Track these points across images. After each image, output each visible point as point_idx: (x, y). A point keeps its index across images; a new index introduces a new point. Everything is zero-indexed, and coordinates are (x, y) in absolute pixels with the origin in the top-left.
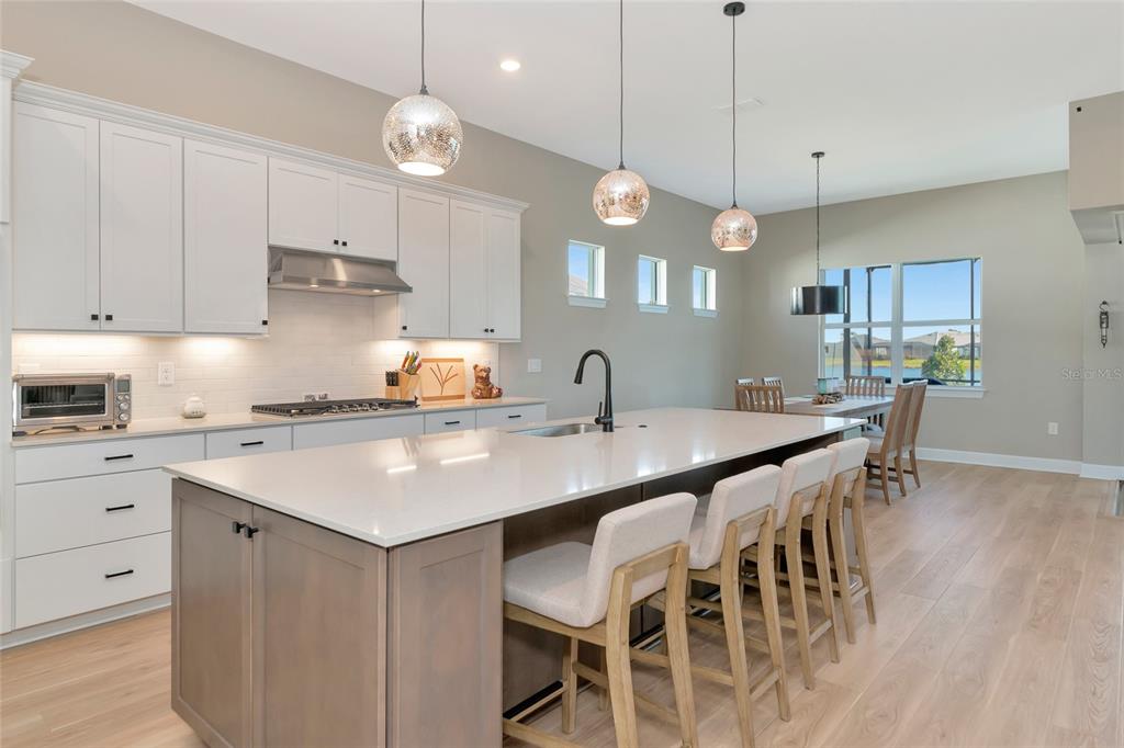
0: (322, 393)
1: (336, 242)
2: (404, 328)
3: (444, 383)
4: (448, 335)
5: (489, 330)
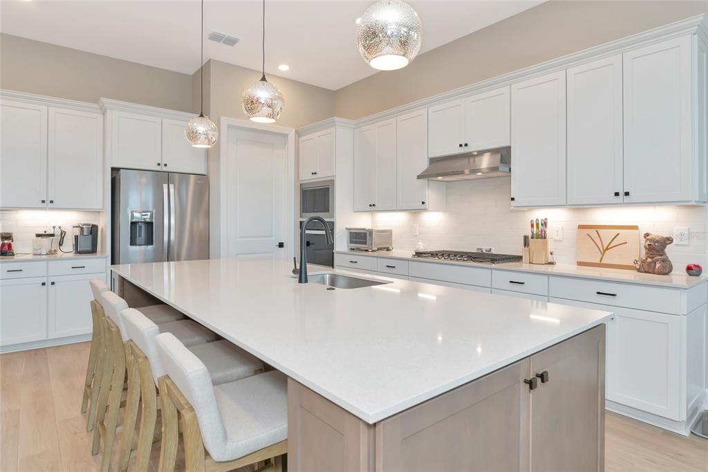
0: (488, 248)
1: (461, 146)
2: (513, 199)
3: (604, 251)
4: (565, 204)
5: (621, 194)
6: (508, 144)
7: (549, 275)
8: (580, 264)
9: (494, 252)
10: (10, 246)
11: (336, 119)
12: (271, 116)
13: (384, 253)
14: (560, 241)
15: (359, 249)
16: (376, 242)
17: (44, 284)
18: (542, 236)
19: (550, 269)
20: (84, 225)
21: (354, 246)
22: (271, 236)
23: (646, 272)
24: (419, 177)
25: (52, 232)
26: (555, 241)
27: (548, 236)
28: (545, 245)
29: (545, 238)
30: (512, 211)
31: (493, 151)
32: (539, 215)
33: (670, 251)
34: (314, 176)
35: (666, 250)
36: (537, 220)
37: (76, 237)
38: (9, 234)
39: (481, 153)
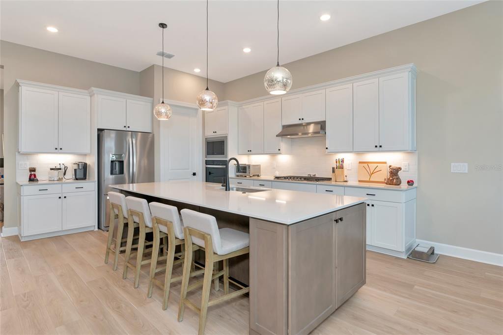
0: (314, 174)
1: (300, 119)
2: (327, 148)
3: (371, 175)
4: (352, 151)
5: (378, 146)
6: (324, 120)
7: (345, 186)
8: (360, 181)
9: (317, 176)
10: (35, 176)
11: (229, 101)
12: (212, 108)
13: (256, 178)
14: (350, 170)
15: (241, 176)
16: (252, 171)
17: (60, 198)
18: (342, 167)
19: (345, 184)
20: (79, 162)
21: (238, 174)
22: (189, 169)
23: (389, 184)
24: (277, 136)
25: (59, 167)
26: (348, 170)
27: (344, 168)
28: (343, 172)
29: (343, 168)
30: (327, 155)
31: (316, 123)
32: (340, 156)
33: (400, 173)
34: (215, 134)
35: (399, 174)
36: (339, 159)
37: (75, 170)
38: (34, 168)
39: (309, 124)
